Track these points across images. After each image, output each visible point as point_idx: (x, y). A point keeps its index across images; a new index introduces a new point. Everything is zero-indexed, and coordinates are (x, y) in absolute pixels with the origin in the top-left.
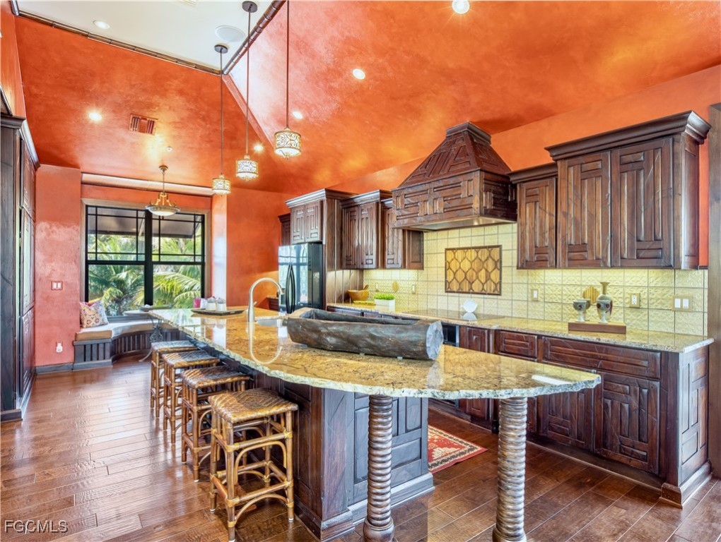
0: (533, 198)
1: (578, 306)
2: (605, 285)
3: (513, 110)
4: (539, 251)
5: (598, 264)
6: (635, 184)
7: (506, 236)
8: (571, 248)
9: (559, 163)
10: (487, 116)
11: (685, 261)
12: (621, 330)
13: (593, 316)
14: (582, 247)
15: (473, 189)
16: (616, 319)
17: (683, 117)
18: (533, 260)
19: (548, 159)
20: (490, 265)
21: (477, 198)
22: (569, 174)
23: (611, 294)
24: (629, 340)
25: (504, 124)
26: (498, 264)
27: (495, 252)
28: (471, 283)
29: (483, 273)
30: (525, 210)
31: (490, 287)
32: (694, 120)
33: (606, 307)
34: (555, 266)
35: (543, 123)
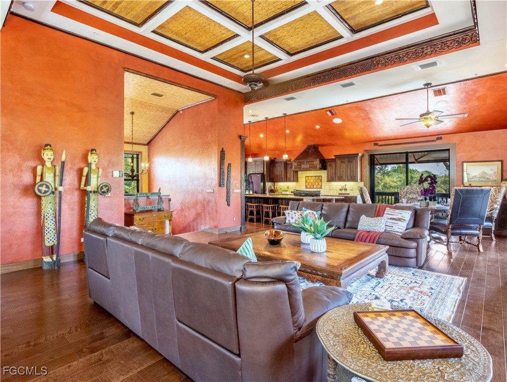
0: (330, 165)
1: (340, 190)
2: (345, 185)
3: (325, 143)
4: (332, 178)
5: (344, 181)
6: (350, 165)
7: (324, 174)
8: (339, 177)
9: (337, 160)
10: (319, 143)
11: (359, 180)
12: (349, 194)
13: (343, 192)
14: (341, 177)
15: (317, 162)
16: (348, 192)
17: (358, 154)
18: (330, 179)
19: (334, 158)
20: (319, 181)
21: (318, 165)
22: (338, 162)
23: (347, 187)
24: (350, 195)
25: (322, 145)
26: (321, 181)
27: (320, 178)
28: (313, 186)
29: (317, 183)
30: (329, 168)
31: (319, 186)
32: (360, 154)
33: (346, 190)
34: (336, 181)
35: (332, 147)
